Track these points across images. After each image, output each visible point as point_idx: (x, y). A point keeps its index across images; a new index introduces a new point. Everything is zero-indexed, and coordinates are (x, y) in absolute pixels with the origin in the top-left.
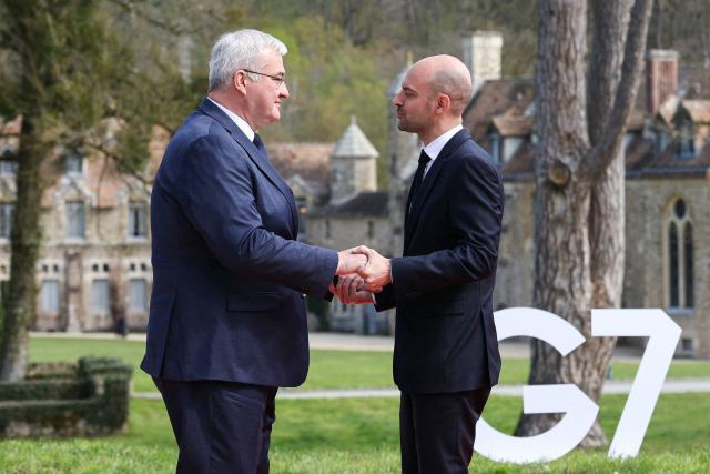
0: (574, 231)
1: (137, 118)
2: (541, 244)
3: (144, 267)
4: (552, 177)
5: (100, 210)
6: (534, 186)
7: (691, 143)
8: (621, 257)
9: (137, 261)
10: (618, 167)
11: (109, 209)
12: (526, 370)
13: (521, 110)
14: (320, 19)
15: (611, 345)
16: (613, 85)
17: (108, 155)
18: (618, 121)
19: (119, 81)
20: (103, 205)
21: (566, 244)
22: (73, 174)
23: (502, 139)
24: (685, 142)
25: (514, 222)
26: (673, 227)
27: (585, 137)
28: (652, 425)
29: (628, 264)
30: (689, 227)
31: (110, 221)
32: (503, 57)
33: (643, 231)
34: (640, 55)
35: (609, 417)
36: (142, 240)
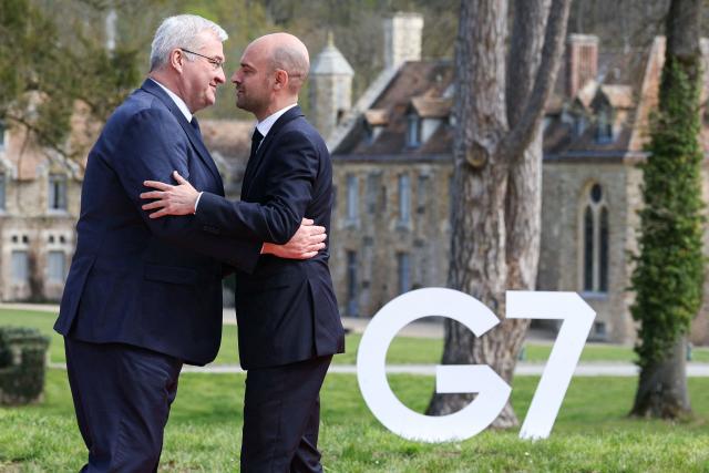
0: (490, 213)
1: (59, 92)
2: (458, 225)
3: (62, 240)
4: (470, 159)
5: (20, 183)
6: (450, 168)
7: (609, 128)
8: (536, 240)
9: (56, 233)
10: (535, 151)
11: (29, 182)
12: (439, 350)
13: (441, 91)
15: (524, 327)
16: (533, 69)
17: (29, 127)
18: (537, 105)
19: (42, 54)
20: (24, 177)
21: (482, 226)
23: (421, 120)
24: (603, 127)
25: (431, 202)
26: (589, 211)
27: (503, 120)
28: (564, 407)
29: (543, 248)
30: (604, 212)
31: (31, 193)
32: (424, 39)
33: (559, 214)
34: (561, 40)
35: (521, 399)
36: (59, 212)
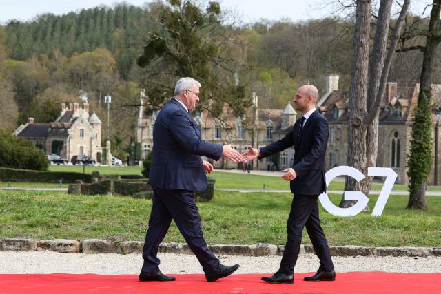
0: (361, 141)
1: (219, 99)
2: (350, 145)
4: (355, 123)
5: (206, 129)
6: (348, 126)
7: (401, 113)
8: (376, 150)
10: (377, 120)
11: (209, 129)
12: (344, 186)
13: (345, 100)
14: (279, 69)
15: (372, 179)
16: (376, 94)
17: (209, 111)
18: (377, 105)
19: (213, 87)
20: (207, 127)
21: (358, 145)
22: (198, 117)
23: (338, 110)
24: (398, 113)
25: (341, 137)
26: (394, 140)
27: (366, 110)
28: (386, 205)
29: (378, 152)
30: (399, 140)
31: (209, 133)
32: (339, 84)
33: (383, 141)
34: (385, 84)
35: (372, 204)
36: (219, 139)
